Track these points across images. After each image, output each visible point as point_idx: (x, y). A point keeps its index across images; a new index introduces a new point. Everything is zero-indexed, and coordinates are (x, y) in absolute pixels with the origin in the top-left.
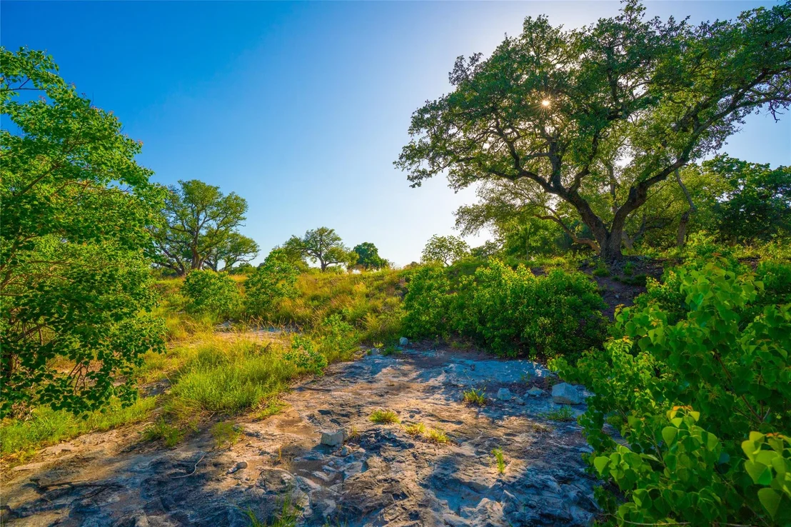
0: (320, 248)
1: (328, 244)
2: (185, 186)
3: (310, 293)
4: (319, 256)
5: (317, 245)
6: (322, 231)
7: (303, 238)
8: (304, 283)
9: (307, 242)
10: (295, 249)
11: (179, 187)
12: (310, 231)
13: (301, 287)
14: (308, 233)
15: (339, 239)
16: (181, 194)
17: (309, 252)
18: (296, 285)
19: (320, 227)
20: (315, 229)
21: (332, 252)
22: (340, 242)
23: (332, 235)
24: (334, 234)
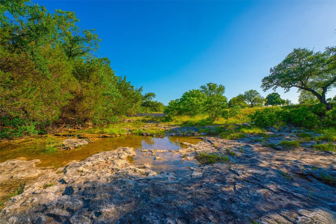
0: (251, 98)
1: (254, 96)
2: (208, 85)
3: (244, 113)
4: (250, 101)
5: (249, 97)
6: (251, 91)
7: (244, 94)
8: (243, 111)
9: (245, 96)
10: (240, 98)
11: (206, 85)
12: (246, 92)
13: (242, 112)
14: (245, 92)
15: (259, 94)
16: (207, 87)
17: (246, 99)
18: (241, 112)
19: (250, 90)
20: (248, 91)
21: (255, 99)
22: (259, 95)
23: (255, 92)
24: (256, 92)
